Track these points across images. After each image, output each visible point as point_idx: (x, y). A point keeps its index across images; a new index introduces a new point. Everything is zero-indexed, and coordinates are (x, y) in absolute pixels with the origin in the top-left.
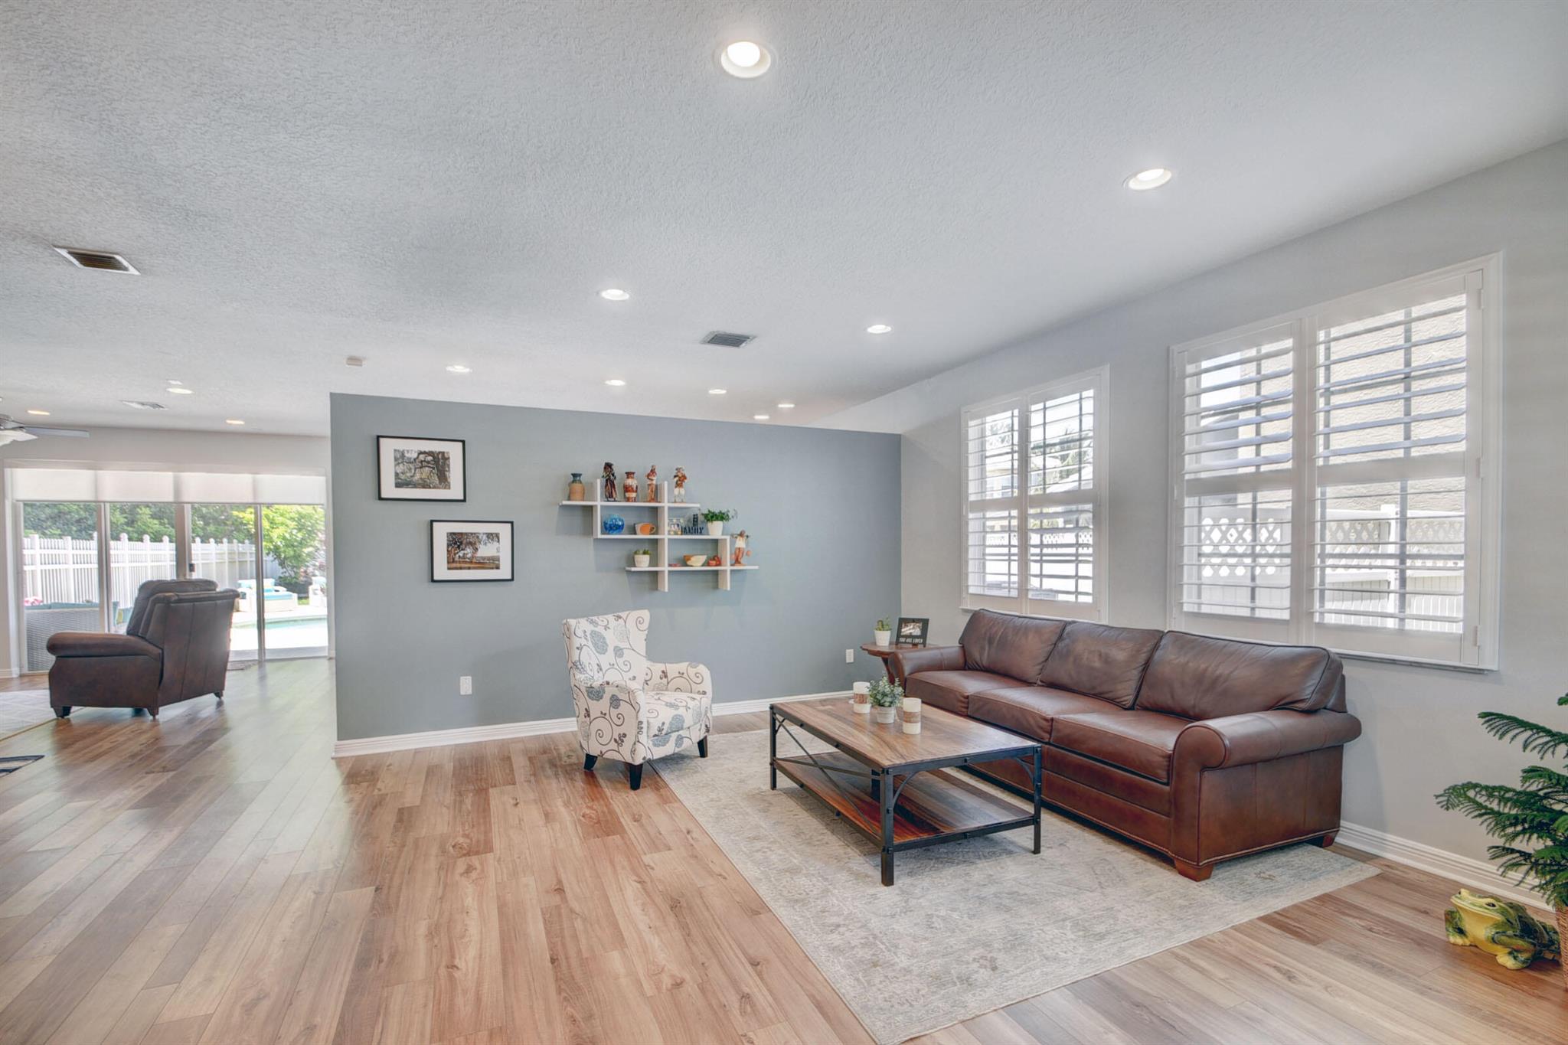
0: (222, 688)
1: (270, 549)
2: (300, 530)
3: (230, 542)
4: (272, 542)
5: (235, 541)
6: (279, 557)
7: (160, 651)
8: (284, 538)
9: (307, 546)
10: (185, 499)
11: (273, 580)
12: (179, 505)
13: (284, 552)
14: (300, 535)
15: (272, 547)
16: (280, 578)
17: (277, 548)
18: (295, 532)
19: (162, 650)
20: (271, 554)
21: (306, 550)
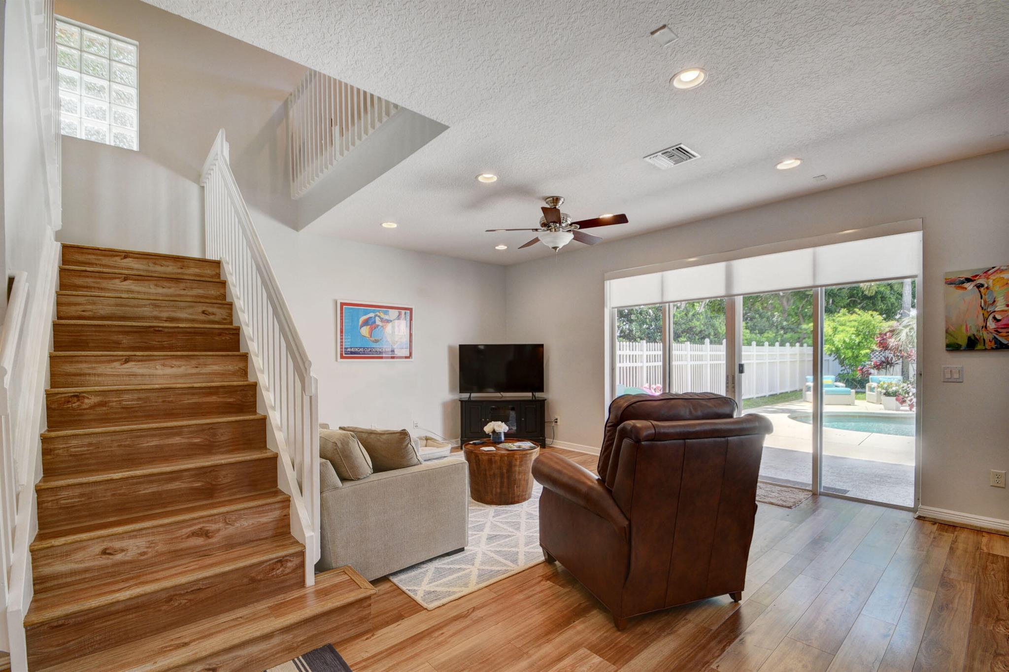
0: (741, 586)
1: (832, 351)
2: (858, 335)
3: (801, 345)
4: (834, 345)
5: (805, 345)
6: (839, 357)
7: (626, 523)
8: (844, 342)
9: (864, 348)
10: (735, 292)
11: (833, 377)
12: (731, 296)
13: (844, 353)
14: (857, 340)
15: (834, 349)
16: (839, 374)
17: (838, 350)
18: (853, 337)
19: (630, 521)
20: (833, 355)
21: (863, 352)
